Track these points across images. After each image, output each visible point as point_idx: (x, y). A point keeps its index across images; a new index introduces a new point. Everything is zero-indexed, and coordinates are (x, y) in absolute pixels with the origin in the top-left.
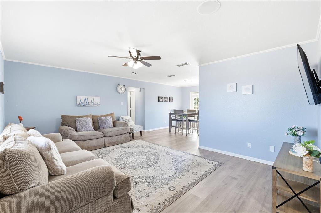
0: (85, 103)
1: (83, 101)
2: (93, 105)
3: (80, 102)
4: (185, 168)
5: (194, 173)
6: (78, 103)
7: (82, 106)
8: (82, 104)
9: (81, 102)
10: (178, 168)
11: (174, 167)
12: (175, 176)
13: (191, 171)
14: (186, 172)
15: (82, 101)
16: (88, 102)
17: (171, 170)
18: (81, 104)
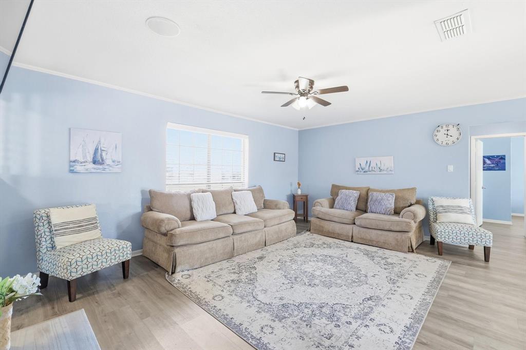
0: (367, 169)
2: (380, 171)
3: (359, 166)
6: (357, 169)
7: (361, 173)
8: (362, 169)
15: (362, 166)
16: (371, 167)
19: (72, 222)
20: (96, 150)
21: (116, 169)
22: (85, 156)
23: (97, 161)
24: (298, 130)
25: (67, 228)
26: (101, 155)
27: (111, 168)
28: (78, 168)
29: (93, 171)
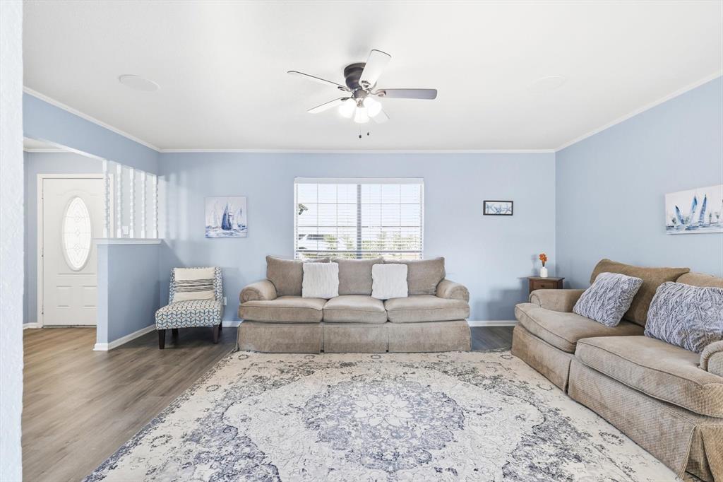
0: (695, 219)
1: (685, 211)
3: (675, 216)
4: (200, 448)
5: (164, 439)
6: (669, 223)
7: (681, 232)
8: (682, 221)
9: (679, 217)
10: (222, 434)
11: (240, 435)
12: (220, 410)
13: (176, 442)
14: (193, 435)
15: (681, 213)
16: (707, 213)
17: (243, 420)
18: (679, 223)
19: (187, 281)
20: (225, 215)
21: (241, 234)
22: (216, 222)
23: (226, 226)
24: (553, 151)
25: (182, 286)
26: (229, 220)
27: (237, 233)
28: (212, 233)
29: (224, 235)
